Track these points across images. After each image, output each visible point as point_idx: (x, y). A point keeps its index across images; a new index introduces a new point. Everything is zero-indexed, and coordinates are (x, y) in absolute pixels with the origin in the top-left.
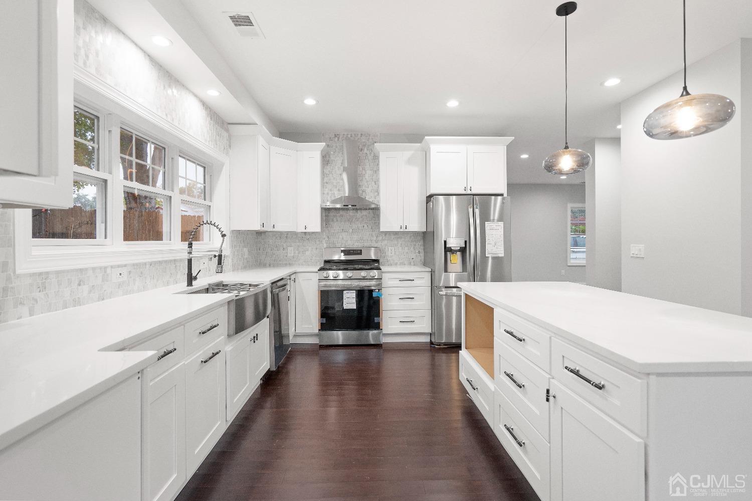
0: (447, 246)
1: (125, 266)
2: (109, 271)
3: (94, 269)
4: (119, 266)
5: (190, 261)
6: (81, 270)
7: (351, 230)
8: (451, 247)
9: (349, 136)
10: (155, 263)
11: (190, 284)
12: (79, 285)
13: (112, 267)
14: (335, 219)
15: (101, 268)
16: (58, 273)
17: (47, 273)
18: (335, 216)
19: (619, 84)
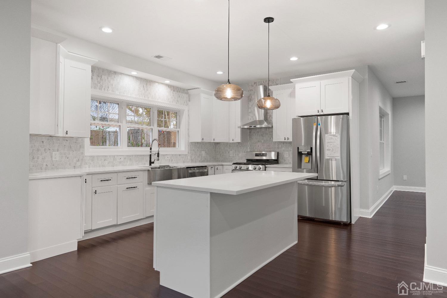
0: (299, 151)
1: (123, 156)
2: (116, 157)
3: (110, 156)
4: (120, 156)
5: (151, 155)
6: (105, 156)
7: (263, 141)
8: (301, 152)
9: (262, 82)
10: (138, 155)
11: (150, 165)
12: (105, 160)
13: (117, 156)
14: (254, 134)
15: (112, 156)
16: (97, 156)
17: (94, 156)
18: (254, 133)
19: (387, 28)
